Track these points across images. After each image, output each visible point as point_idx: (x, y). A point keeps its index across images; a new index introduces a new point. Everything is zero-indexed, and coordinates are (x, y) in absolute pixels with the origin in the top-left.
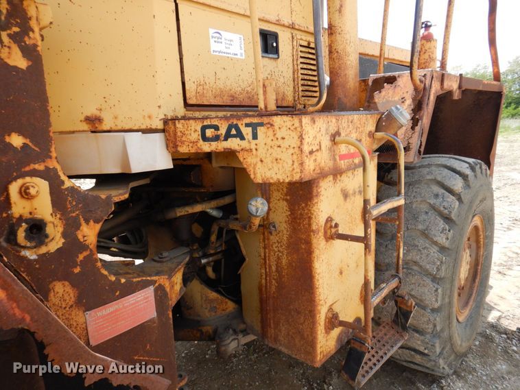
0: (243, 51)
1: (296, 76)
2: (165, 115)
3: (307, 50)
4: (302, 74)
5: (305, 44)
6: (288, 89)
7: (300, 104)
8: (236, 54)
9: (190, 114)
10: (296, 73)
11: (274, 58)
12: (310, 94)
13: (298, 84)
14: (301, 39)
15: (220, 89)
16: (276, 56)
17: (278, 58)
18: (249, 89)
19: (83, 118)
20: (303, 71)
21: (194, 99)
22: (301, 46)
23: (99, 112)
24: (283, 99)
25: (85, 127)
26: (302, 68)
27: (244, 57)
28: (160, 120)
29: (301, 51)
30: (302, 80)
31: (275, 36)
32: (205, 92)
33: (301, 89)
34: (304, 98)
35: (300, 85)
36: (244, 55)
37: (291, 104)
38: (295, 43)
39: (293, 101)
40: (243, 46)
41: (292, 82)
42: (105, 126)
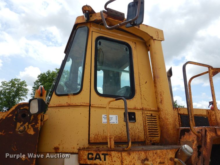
0: (117, 121)
1: (145, 128)
2: (80, 147)
3: (151, 117)
4: (148, 127)
5: (150, 115)
6: (141, 134)
7: (148, 140)
8: (114, 122)
9: (90, 147)
10: (145, 127)
11: (133, 122)
12: (153, 135)
13: (146, 132)
14: (147, 113)
15: (105, 136)
16: (134, 121)
17: (135, 121)
18: (120, 135)
19: (53, 148)
20: (149, 126)
21: (93, 141)
22: (147, 116)
23: (59, 146)
24: (135, 139)
25: (54, 151)
26: (148, 125)
27: (118, 123)
28: (77, 149)
29: (147, 118)
30: (148, 129)
31: (134, 114)
32: (98, 137)
33: (148, 133)
34: (150, 138)
35: (147, 132)
36: (118, 122)
37: (143, 141)
38: (144, 115)
39: (144, 139)
40: (117, 119)
41: (144, 131)
42: (60, 151)
